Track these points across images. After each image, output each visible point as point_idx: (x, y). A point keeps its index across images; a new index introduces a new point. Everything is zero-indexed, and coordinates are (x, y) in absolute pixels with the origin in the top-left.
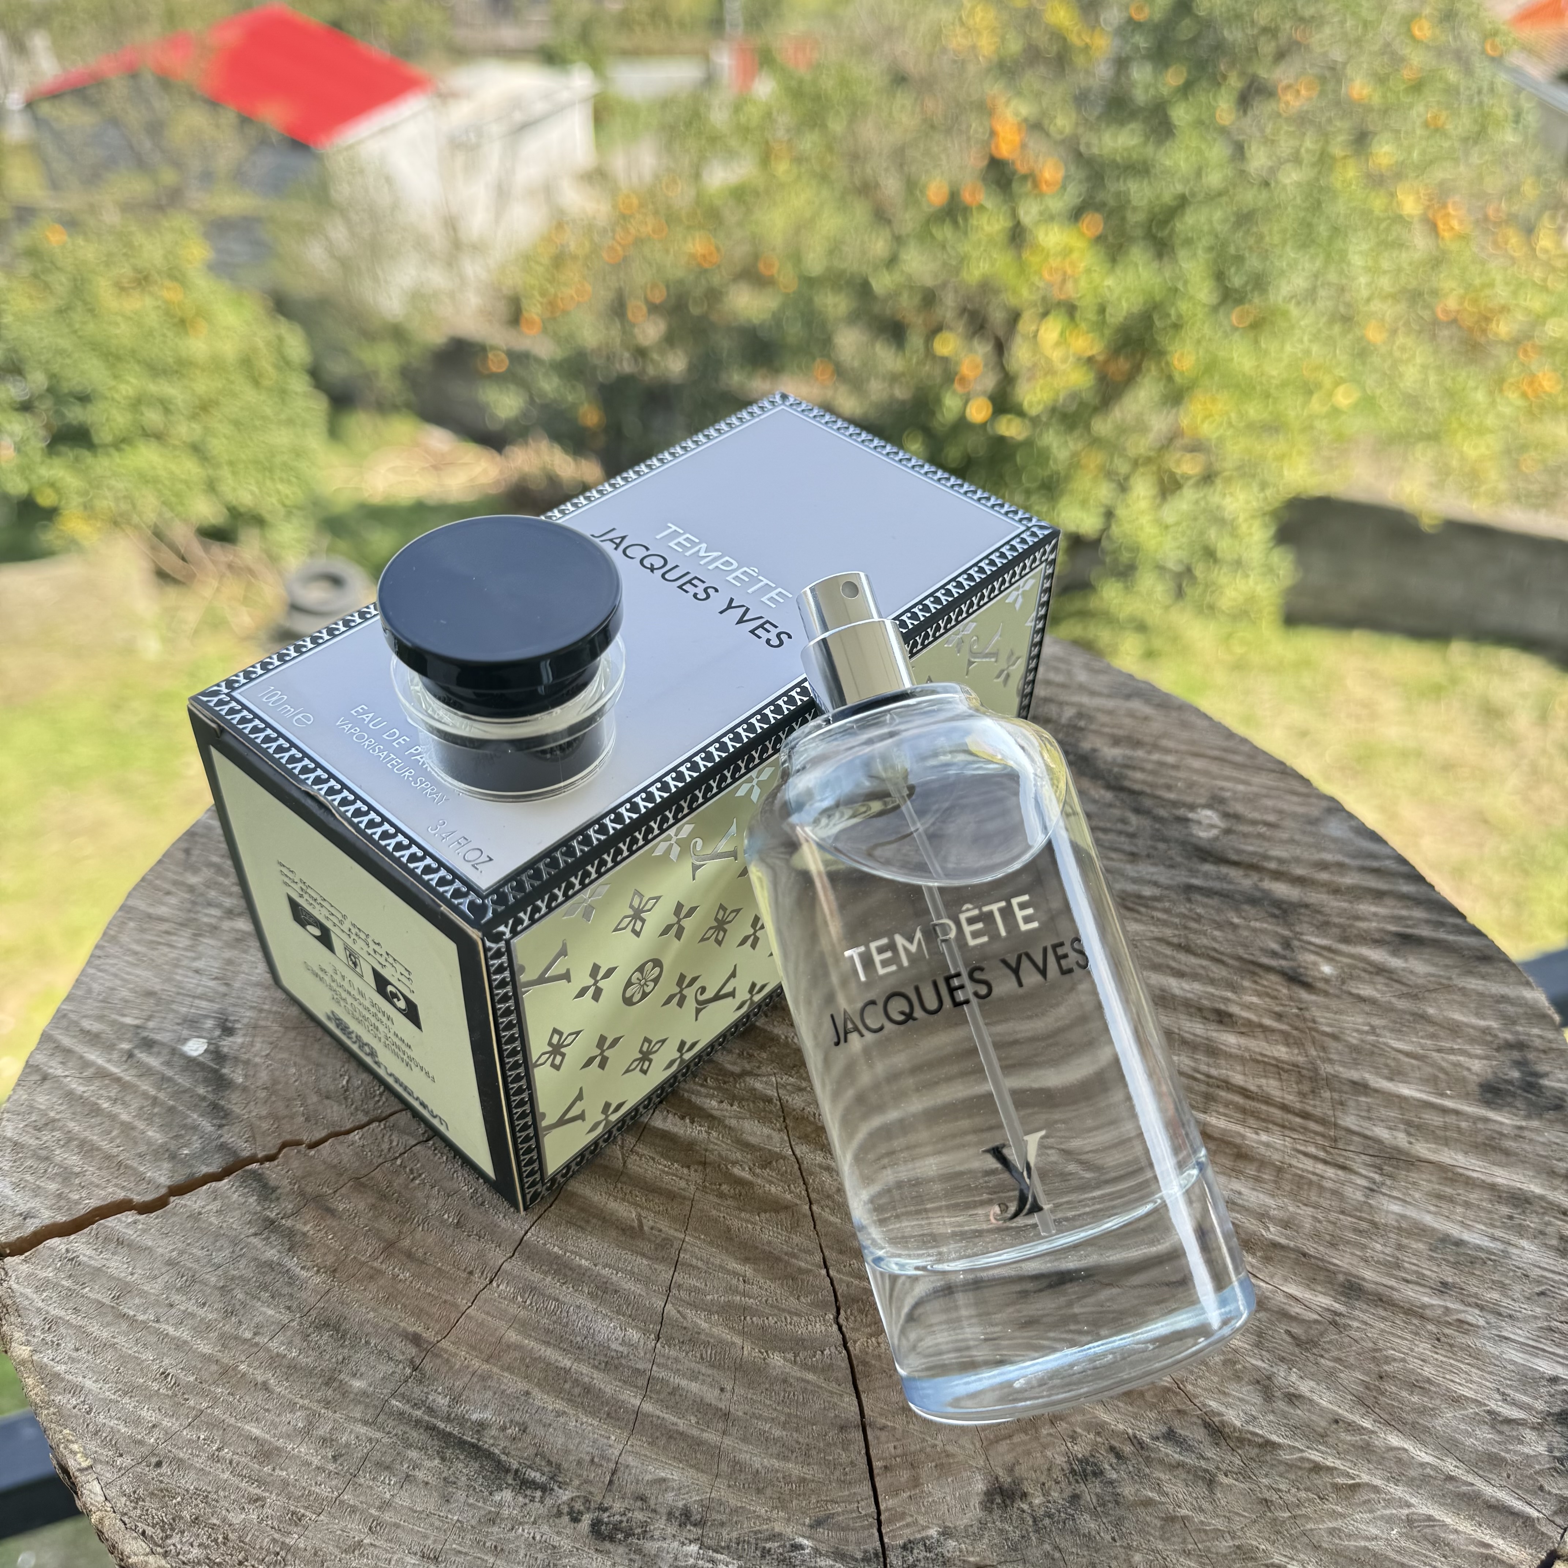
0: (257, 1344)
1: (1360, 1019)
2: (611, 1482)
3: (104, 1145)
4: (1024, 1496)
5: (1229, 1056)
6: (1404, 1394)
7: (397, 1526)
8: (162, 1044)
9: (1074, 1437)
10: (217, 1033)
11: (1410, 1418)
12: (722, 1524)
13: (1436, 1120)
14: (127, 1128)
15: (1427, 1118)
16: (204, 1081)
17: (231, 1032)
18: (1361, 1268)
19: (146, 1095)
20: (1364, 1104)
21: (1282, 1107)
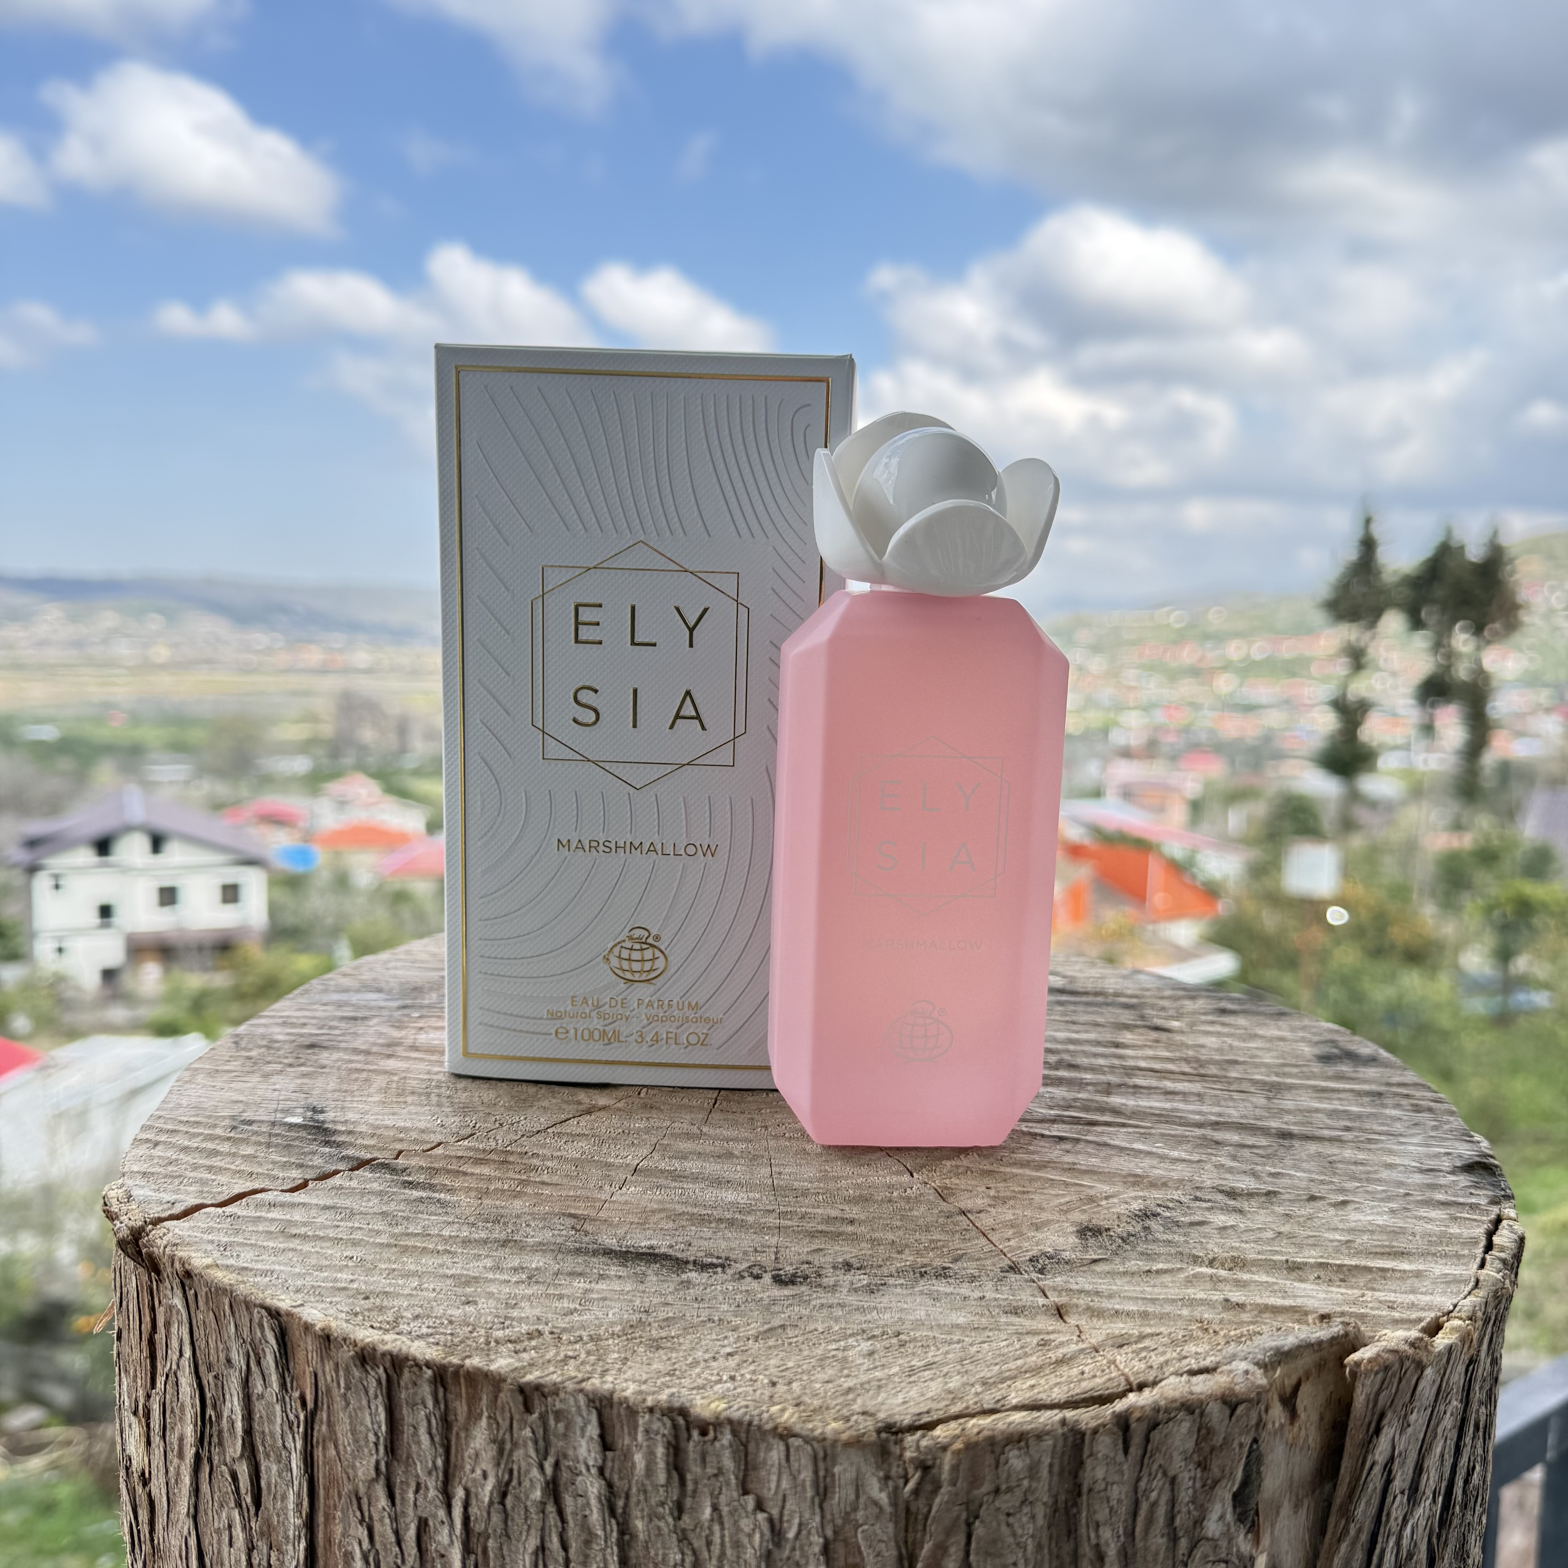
0: (429, 1235)
1: (1214, 1039)
2: (776, 1258)
3: (233, 1167)
4: (1108, 1230)
5: (1133, 1058)
6: (1352, 1167)
7: (604, 1299)
8: (262, 1122)
9: (1127, 1203)
10: (309, 1114)
11: (1363, 1176)
12: (880, 1266)
13: (1295, 1070)
14: (248, 1158)
15: (1287, 1069)
16: (309, 1134)
17: (322, 1112)
18: (1285, 1126)
19: (259, 1144)
20: (1240, 1068)
21: (1184, 1074)
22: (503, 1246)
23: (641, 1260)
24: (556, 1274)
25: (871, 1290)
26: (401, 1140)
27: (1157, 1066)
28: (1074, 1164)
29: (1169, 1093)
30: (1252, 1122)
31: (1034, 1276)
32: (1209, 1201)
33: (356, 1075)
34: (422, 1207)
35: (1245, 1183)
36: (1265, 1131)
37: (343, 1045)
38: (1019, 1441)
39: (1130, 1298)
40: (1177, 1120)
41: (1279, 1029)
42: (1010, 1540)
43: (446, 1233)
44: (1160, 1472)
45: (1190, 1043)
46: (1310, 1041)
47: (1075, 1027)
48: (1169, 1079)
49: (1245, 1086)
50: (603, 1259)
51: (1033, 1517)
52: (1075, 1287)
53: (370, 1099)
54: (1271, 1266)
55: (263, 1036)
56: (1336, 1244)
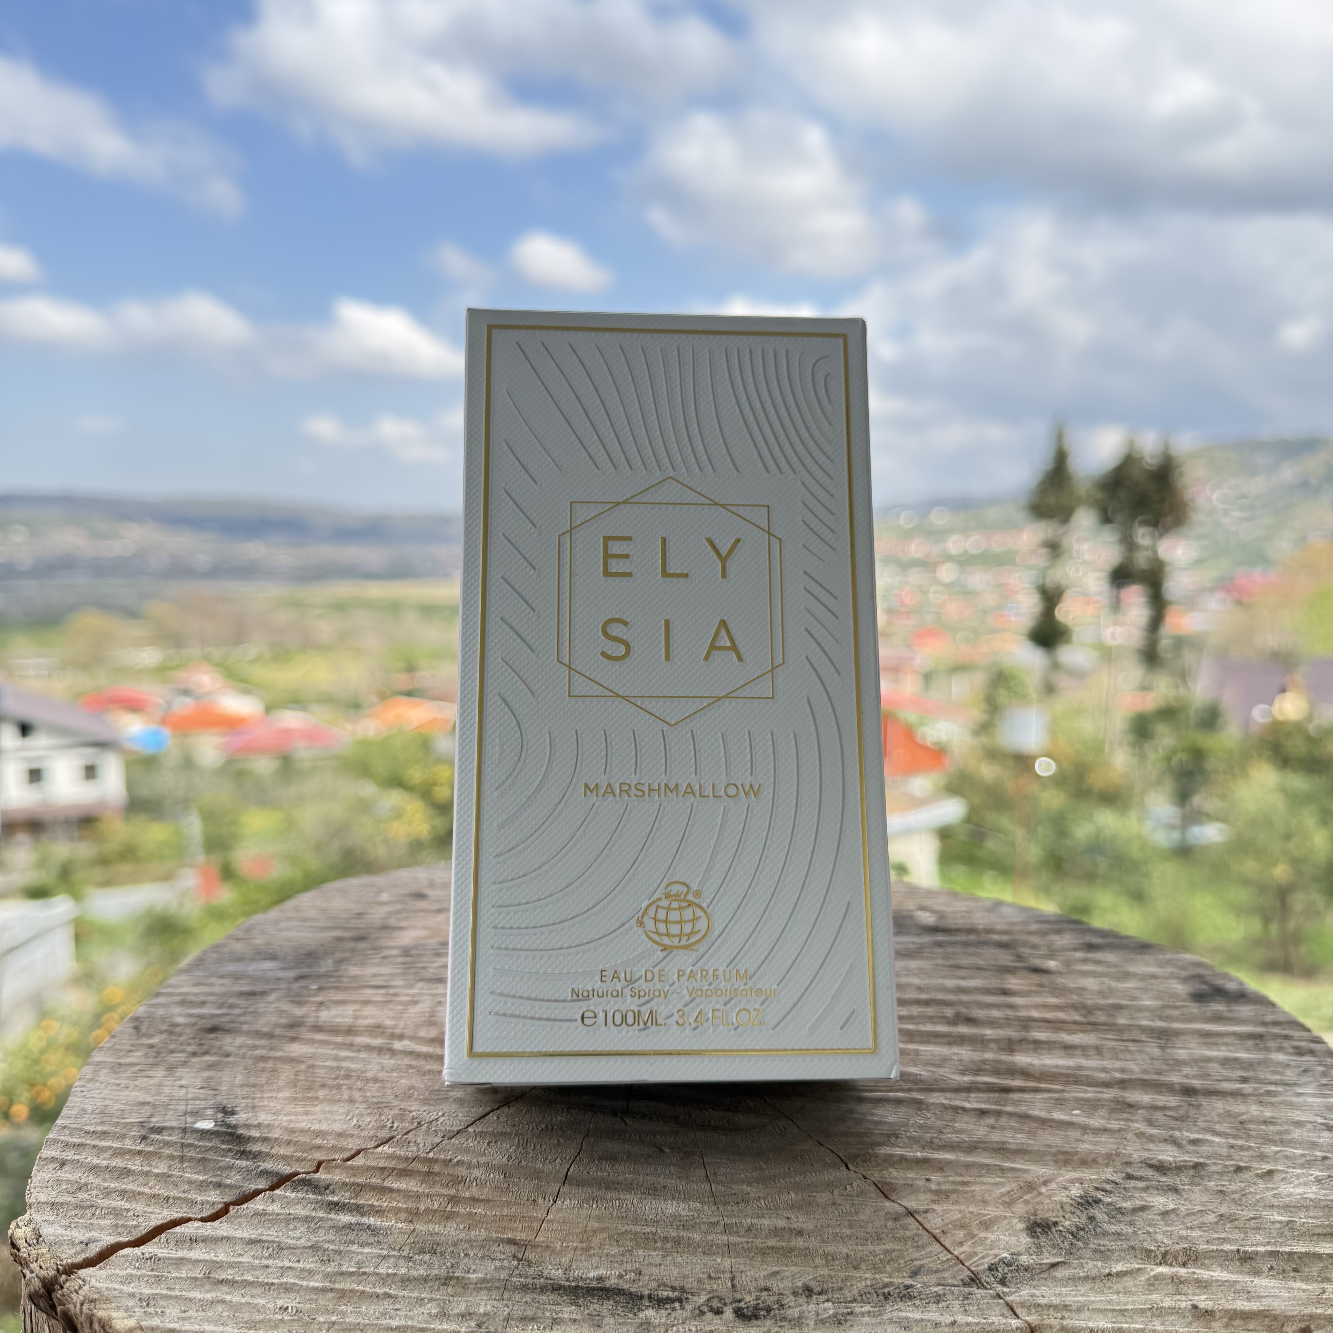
1: (1092, 980)
2: (733, 1286)
4: (1055, 1224)
5: (1023, 1007)
6: (1263, 1127)
8: (172, 1129)
9: (1066, 1188)
10: (220, 1115)
11: (1277, 1137)
13: (1175, 1013)
14: (163, 1178)
15: (1169, 1012)
16: (223, 1142)
17: (233, 1113)
18: (1185, 1081)
19: (171, 1157)
20: (1125, 1012)
21: (1076, 1023)
22: (444, 1284)
23: (593, 1296)
24: (507, 1319)
25: (839, 1321)
26: (319, 1147)
27: (1049, 1015)
28: (1003, 1143)
29: (1068, 1048)
30: (1155, 1077)
31: (1000, 1288)
32: (1140, 1179)
33: (263, 1065)
34: (352, 1237)
35: (1168, 1155)
36: (1169, 1088)
37: (245, 1027)
39: (1099, 1311)
40: (1084, 1079)
41: (1147, 965)
43: (382, 1270)
45: (1072, 985)
46: (1179, 978)
47: (960, 973)
48: (1064, 1030)
49: (1136, 1035)
50: (553, 1297)
52: (1043, 1301)
53: (280, 1095)
54: (1224, 1259)
55: (163, 1019)
56: (1278, 1226)
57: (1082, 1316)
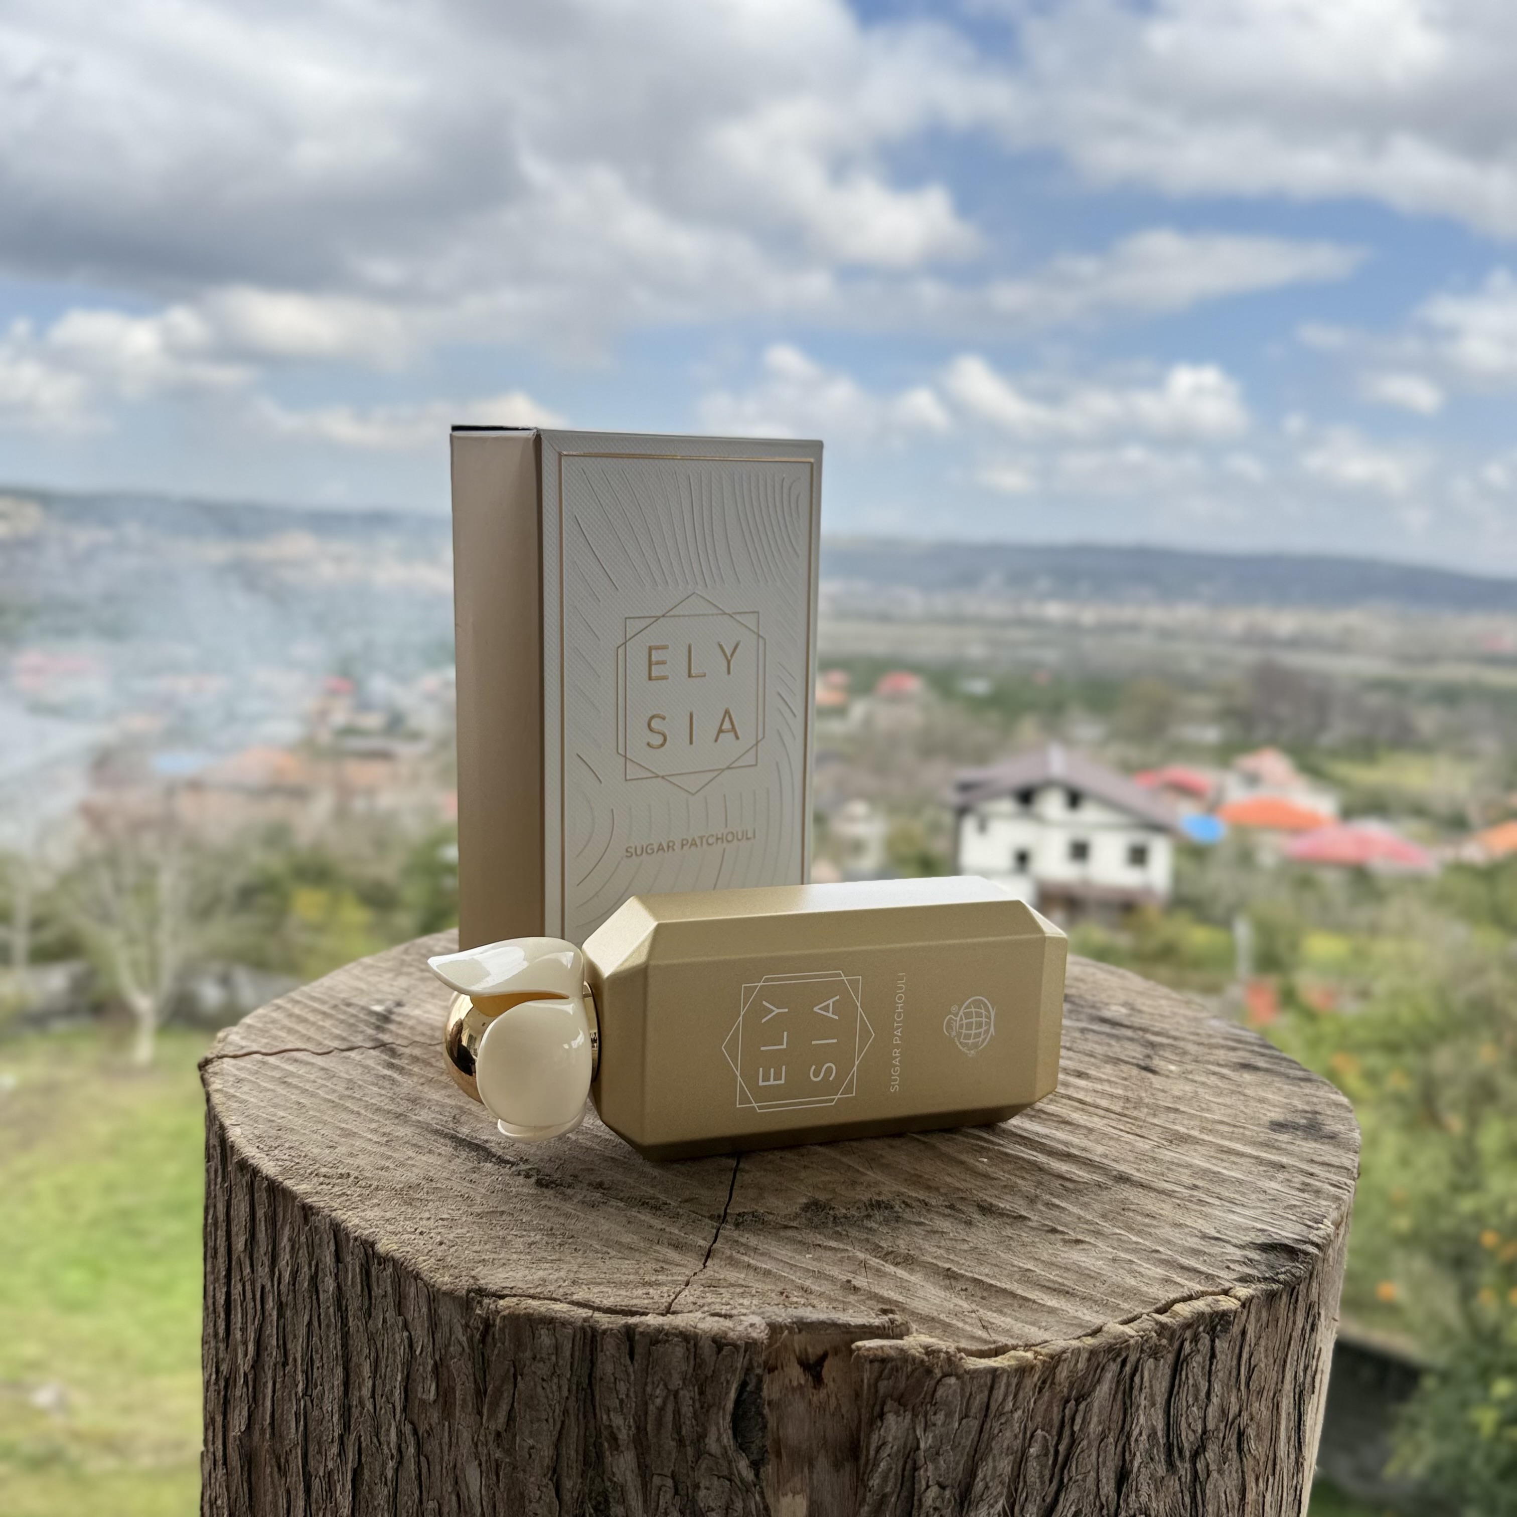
0: (361, 1099)
1: (1189, 1088)
2: (557, 1168)
3: (304, 1031)
4: (832, 1209)
6: (1140, 1218)
7: (413, 1166)
8: (358, 1006)
9: (879, 1194)
10: (394, 1005)
14: (321, 1028)
15: (1218, 1127)
16: (376, 1020)
17: (402, 1006)
18: (1133, 1172)
19: (339, 1020)
20: (1173, 1116)
21: (1108, 1110)
22: (397, 1117)
23: (469, 1147)
24: (406, 1143)
25: (594, 1205)
26: (423, 1035)
27: (1092, 1099)
29: (1065, 1123)
30: (1106, 1161)
32: (957, 1210)
34: (379, 1082)
35: (1012, 1205)
36: (1105, 1171)
38: (550, 1323)
39: (775, 1260)
40: (1036, 1145)
41: (1277, 1091)
42: (545, 1401)
43: (373, 1101)
44: (662, 1383)
45: (1158, 1086)
48: (1085, 1112)
49: (1151, 1132)
50: (448, 1142)
51: (560, 1387)
52: (745, 1242)
54: (933, 1271)
56: (1016, 1269)
57: (761, 1258)
